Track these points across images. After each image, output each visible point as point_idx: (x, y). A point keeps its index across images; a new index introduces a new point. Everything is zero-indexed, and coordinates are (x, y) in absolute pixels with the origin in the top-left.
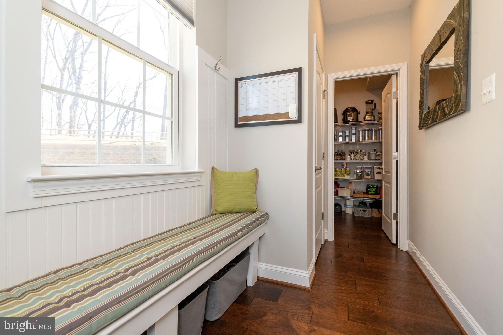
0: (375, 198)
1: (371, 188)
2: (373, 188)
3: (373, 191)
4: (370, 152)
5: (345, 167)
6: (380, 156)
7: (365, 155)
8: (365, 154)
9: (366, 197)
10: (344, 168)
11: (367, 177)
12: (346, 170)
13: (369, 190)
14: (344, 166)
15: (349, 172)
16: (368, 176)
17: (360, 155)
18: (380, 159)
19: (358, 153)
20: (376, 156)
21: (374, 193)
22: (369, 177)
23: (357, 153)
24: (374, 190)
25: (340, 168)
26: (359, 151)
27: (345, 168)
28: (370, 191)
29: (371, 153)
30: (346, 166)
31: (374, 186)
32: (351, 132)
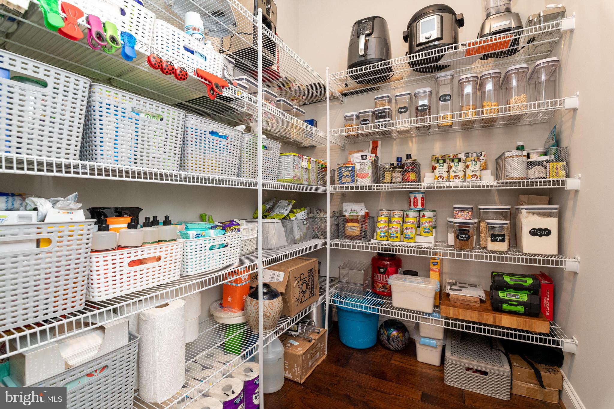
0: (527, 332)
1: (509, 290)
2: (518, 288)
3: (520, 303)
4: (503, 154)
5: (419, 207)
6: (545, 167)
7: (485, 168)
8: (486, 164)
9: (491, 322)
10: (415, 211)
11: (492, 246)
12: (421, 216)
13: (502, 295)
14: (414, 205)
15: (431, 226)
16: (496, 241)
17: (468, 167)
18: (544, 176)
19: (460, 160)
20: (528, 168)
21: (521, 309)
22: (503, 246)
23: (456, 161)
24: (523, 297)
25: (404, 211)
26: (462, 156)
27: (419, 211)
28: (507, 302)
29: (507, 154)
30: (422, 205)
31: (525, 284)
32: (434, 94)
